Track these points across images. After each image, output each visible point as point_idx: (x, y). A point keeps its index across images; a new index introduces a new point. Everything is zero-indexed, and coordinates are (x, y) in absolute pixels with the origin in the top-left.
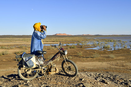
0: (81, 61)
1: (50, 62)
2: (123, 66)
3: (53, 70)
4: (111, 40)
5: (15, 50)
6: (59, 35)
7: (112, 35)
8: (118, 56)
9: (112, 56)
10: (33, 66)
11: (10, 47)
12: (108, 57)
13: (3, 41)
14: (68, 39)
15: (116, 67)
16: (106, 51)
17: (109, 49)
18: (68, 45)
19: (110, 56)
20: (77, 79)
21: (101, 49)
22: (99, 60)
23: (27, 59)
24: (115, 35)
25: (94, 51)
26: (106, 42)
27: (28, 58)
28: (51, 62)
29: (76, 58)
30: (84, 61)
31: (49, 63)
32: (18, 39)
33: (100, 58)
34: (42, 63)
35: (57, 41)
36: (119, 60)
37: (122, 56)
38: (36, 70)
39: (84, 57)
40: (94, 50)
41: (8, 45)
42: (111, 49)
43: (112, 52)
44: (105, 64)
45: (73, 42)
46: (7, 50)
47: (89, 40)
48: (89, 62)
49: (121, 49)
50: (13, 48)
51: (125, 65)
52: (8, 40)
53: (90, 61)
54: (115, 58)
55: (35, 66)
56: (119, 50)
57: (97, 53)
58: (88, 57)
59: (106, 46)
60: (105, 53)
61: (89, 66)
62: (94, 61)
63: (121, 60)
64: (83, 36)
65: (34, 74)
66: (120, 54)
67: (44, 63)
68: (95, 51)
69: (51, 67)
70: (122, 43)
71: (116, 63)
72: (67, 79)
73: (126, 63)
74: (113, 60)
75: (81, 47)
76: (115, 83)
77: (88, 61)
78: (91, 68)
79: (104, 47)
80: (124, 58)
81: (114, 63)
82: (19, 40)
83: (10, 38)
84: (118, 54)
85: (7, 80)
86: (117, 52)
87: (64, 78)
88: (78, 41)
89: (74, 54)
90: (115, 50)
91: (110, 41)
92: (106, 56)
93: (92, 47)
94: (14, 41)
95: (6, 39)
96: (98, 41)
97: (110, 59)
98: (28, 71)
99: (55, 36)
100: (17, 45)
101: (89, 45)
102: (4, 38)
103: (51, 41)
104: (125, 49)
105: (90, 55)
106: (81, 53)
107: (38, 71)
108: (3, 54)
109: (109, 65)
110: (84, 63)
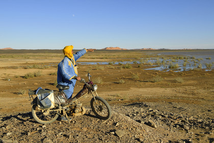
0: (137, 87)
1: (74, 99)
2: (193, 94)
3: (78, 111)
4: (181, 56)
5: (51, 70)
6: (110, 49)
7: (182, 50)
8: (187, 80)
9: (179, 79)
10: (50, 105)
11: (45, 66)
12: (175, 81)
13: (37, 58)
14: (122, 55)
15: (184, 95)
16: (172, 73)
17: (177, 70)
18: (121, 63)
19: (177, 79)
20: (111, 123)
21: (166, 70)
22: (162, 86)
23: (43, 97)
24: (187, 50)
25: (155, 72)
26: (173, 60)
27: (44, 95)
28: (76, 100)
29: (130, 82)
30: (140, 87)
31: (73, 102)
32: (55, 54)
33: (163, 82)
34: (63, 101)
35: (106, 58)
36: (188, 85)
37: (193, 80)
38: (55, 110)
39: (141, 81)
40: (157, 71)
41: (42, 64)
42: (180, 70)
43: (180, 74)
44: (168, 92)
45: (128, 59)
46: (40, 70)
47: (151, 56)
48: (148, 89)
49: (193, 70)
50: (48, 68)
51: (196, 92)
52: (43, 55)
53: (149, 87)
54: (183, 83)
55: (53, 106)
56: (190, 71)
57: (159, 75)
58: (147, 82)
59: (173, 64)
60: (170, 76)
61: (146, 94)
62: (154, 87)
63: (191, 85)
64: (142, 50)
65: (53, 115)
66: (191, 77)
67: (66, 102)
68: (157, 73)
69: (75, 107)
70: (196, 61)
71: (184, 89)
72: (96, 122)
73: (198, 89)
74: (181, 86)
75: (139, 67)
76: (167, 124)
77: (146, 87)
78: (150, 96)
79: (170, 67)
80: (195, 82)
81: (181, 89)
82: (57, 56)
83: (45, 53)
84: (188, 77)
85: (20, 121)
86: (187, 74)
87: (93, 120)
88: (136, 58)
89: (129, 76)
90: (184, 71)
91: (180, 58)
92: (172, 79)
93: (153, 67)
94: (50, 58)
95: (40, 54)
96: (163, 58)
97: (177, 84)
98: (44, 112)
99: (105, 50)
100: (54, 63)
101: (150, 64)
102: (38, 54)
103: (99, 58)
104: (198, 70)
105: (149, 78)
106: (137, 76)
107: (57, 112)
108: (35, 76)
109: (174, 93)
110: (141, 90)
